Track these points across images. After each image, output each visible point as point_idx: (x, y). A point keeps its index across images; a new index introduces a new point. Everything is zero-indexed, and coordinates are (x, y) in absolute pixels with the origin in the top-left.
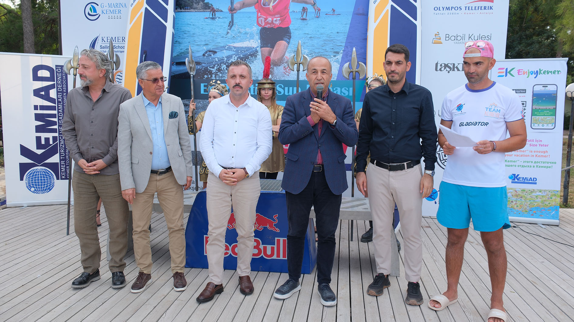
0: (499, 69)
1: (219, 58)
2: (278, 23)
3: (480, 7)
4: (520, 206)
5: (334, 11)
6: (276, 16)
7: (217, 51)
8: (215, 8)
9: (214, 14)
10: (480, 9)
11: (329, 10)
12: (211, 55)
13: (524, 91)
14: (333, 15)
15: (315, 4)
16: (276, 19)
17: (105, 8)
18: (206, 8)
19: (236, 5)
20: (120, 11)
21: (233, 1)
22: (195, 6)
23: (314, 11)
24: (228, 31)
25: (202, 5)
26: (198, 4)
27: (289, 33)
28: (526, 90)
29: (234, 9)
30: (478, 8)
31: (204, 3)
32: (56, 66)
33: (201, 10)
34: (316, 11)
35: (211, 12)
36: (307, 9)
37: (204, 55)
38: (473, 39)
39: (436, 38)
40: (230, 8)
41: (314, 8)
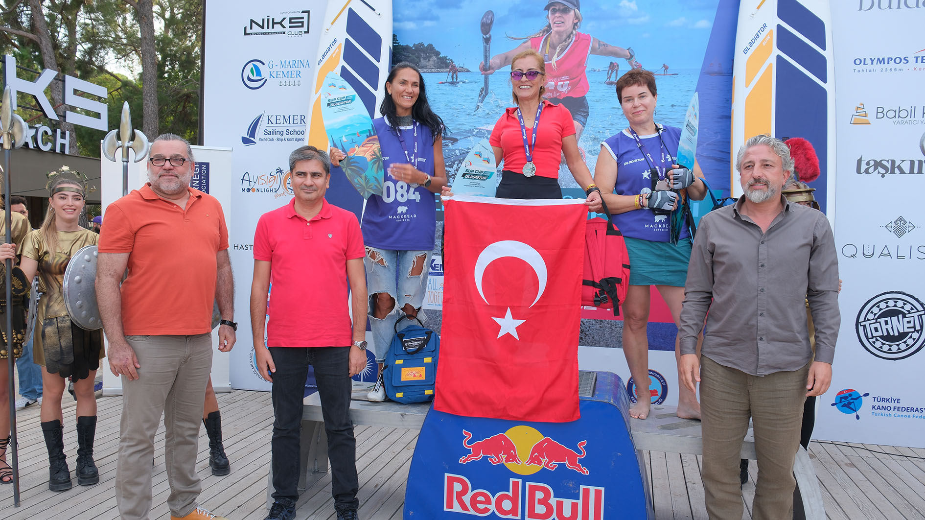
2: (565, 90)
5: (666, 68)
6: (563, 78)
8: (457, 66)
9: (455, 76)
14: (664, 75)
15: (632, 56)
16: (562, 83)
17: (275, 69)
18: (443, 65)
19: (493, 60)
20: (298, 73)
21: (488, 55)
22: (423, 62)
24: (479, 104)
25: (435, 61)
26: (429, 60)
27: (585, 108)
29: (490, 68)
31: (438, 58)
33: (433, 70)
35: (449, 72)
36: (618, 66)
39: (857, 114)
40: (482, 66)
41: (631, 65)
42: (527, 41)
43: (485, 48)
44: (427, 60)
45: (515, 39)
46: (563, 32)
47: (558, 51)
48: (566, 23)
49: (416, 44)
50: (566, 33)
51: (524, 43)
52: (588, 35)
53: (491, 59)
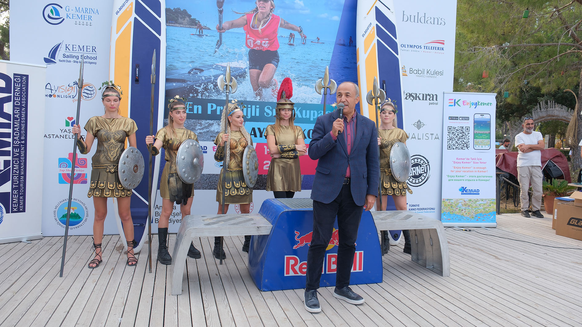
0: (450, 100)
1: (207, 77)
2: (266, 46)
3: (435, 48)
4: (468, 213)
5: (318, 39)
6: (265, 39)
7: (204, 69)
8: (202, 25)
9: (201, 31)
10: (434, 49)
11: (314, 38)
12: (197, 73)
13: (467, 118)
14: (318, 43)
15: (301, 31)
16: (264, 42)
17: (71, 12)
18: (193, 24)
19: (225, 24)
20: (90, 17)
21: (221, 20)
22: (180, 20)
23: (301, 38)
24: (216, 50)
25: (188, 20)
26: (184, 20)
27: (277, 57)
28: (469, 117)
29: (223, 29)
30: (434, 48)
31: (190, 19)
32: (15, 74)
33: (187, 26)
34: (302, 38)
35: (197, 28)
36: (294, 35)
37: (189, 73)
38: (430, 74)
39: (403, 71)
40: (218, 26)
41: (301, 36)
42: (244, 15)
43: (220, 16)
44: (183, 19)
45: (237, 13)
46: (265, 13)
47: (262, 23)
48: (267, 8)
49: (176, 8)
50: (267, 13)
51: (243, 16)
52: (279, 16)
53: (223, 23)
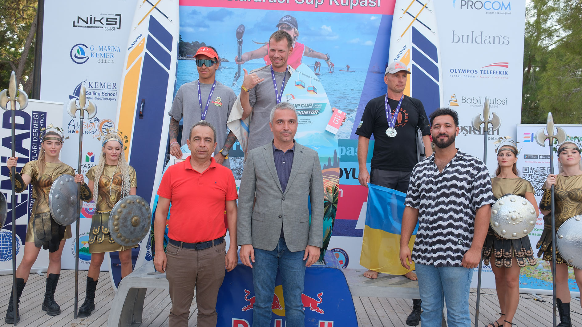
0: (525, 134)
3: (495, 72)
5: (348, 67)
8: (221, 57)
10: (495, 73)
14: (347, 71)
15: (328, 59)
17: (95, 51)
19: (244, 55)
20: (112, 55)
24: (234, 82)
29: (242, 60)
30: (494, 72)
32: (33, 112)
34: (329, 66)
36: (320, 64)
39: (452, 100)
40: (236, 58)
41: (328, 64)
42: (265, 45)
43: (239, 47)
45: (257, 43)
49: (194, 41)
51: (264, 46)
52: (303, 44)
53: (242, 54)
